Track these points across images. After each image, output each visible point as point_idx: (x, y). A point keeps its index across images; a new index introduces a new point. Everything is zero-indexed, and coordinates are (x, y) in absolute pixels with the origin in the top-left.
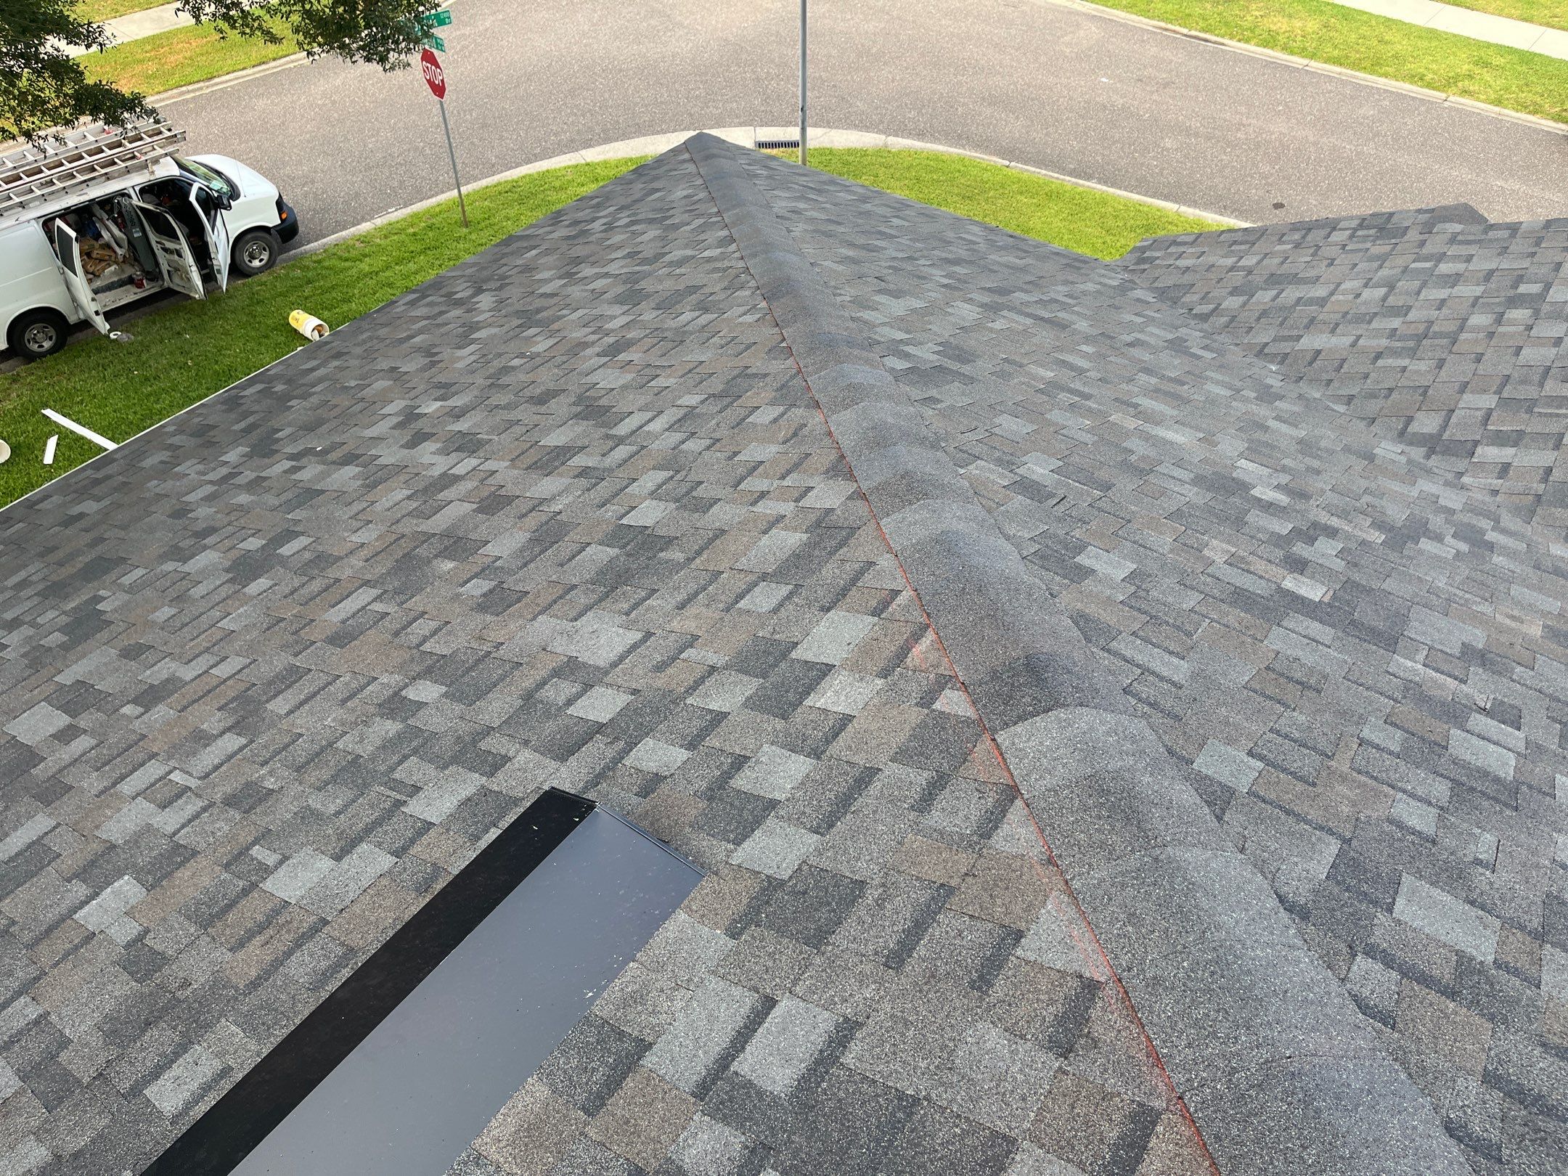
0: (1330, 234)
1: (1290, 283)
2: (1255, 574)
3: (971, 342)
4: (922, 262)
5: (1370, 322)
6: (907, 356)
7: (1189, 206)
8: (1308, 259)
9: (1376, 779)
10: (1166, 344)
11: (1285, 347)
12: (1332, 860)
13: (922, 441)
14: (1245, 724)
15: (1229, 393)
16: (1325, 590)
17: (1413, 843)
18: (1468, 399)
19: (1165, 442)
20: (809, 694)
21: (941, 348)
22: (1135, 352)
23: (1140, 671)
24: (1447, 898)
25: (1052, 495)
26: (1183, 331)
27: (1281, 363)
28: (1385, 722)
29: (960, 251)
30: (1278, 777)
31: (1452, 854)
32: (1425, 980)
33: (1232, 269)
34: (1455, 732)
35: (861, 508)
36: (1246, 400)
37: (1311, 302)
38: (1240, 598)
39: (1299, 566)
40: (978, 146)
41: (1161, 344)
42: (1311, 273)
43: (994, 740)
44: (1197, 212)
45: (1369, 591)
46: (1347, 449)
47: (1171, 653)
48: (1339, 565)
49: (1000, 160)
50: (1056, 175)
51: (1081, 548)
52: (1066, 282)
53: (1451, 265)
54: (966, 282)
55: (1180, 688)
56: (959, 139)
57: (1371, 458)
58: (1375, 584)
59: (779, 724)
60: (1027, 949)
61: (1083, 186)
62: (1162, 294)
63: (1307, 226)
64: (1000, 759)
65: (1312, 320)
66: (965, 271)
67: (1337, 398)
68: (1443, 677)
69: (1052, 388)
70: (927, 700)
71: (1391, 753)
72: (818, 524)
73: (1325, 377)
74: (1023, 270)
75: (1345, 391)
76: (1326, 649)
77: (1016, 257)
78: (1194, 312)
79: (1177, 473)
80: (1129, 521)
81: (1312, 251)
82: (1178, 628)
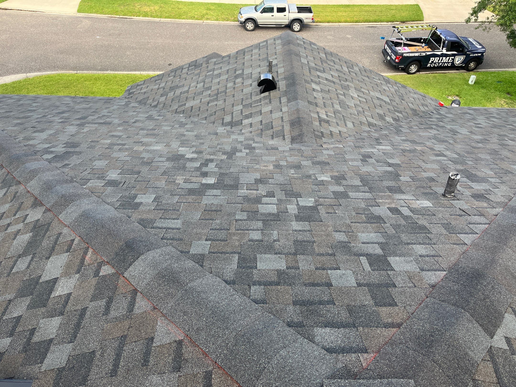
0: (182, 70)
1: (176, 89)
2: (194, 182)
3: (76, 139)
4: (49, 116)
5: (202, 94)
6: (52, 152)
7: (143, 71)
8: (179, 80)
9: (243, 230)
10: (146, 119)
11: (183, 108)
12: (237, 261)
13: (66, 182)
14: (203, 231)
15: (170, 128)
16: (215, 179)
17: (257, 244)
18: (235, 108)
19: (154, 151)
20: (52, 293)
21: (66, 145)
22: (137, 124)
23: (165, 230)
24: (269, 256)
25: (120, 183)
26: (150, 113)
27: (183, 113)
28: (241, 211)
29: (63, 108)
30: (216, 243)
31: (267, 242)
32: (271, 284)
33: (158, 89)
34: (260, 206)
35: (50, 215)
36: (176, 128)
37: (184, 92)
38: (191, 192)
39: (205, 175)
40: (62, 69)
41: (145, 119)
42: (181, 84)
43: (124, 277)
44: (147, 72)
45: (227, 174)
46: (209, 134)
47: (174, 219)
48: (216, 170)
49: (73, 72)
50: (95, 72)
51: (135, 197)
52: (106, 108)
53: (217, 71)
54: (69, 119)
55: (180, 229)
56: (55, 68)
57: (216, 134)
58: (228, 172)
59: (43, 310)
60: (156, 343)
61: (106, 73)
62: (140, 102)
63: (175, 70)
64: (128, 282)
65: (187, 98)
66: (68, 115)
67: (202, 119)
68: (252, 191)
69: (110, 146)
70: (97, 273)
71: (245, 220)
72: (35, 227)
73: (197, 114)
74: (90, 108)
75: (204, 116)
76: (220, 197)
77: (86, 104)
78: (152, 105)
79: (161, 159)
80: (149, 181)
81: (179, 77)
82: (174, 210)
